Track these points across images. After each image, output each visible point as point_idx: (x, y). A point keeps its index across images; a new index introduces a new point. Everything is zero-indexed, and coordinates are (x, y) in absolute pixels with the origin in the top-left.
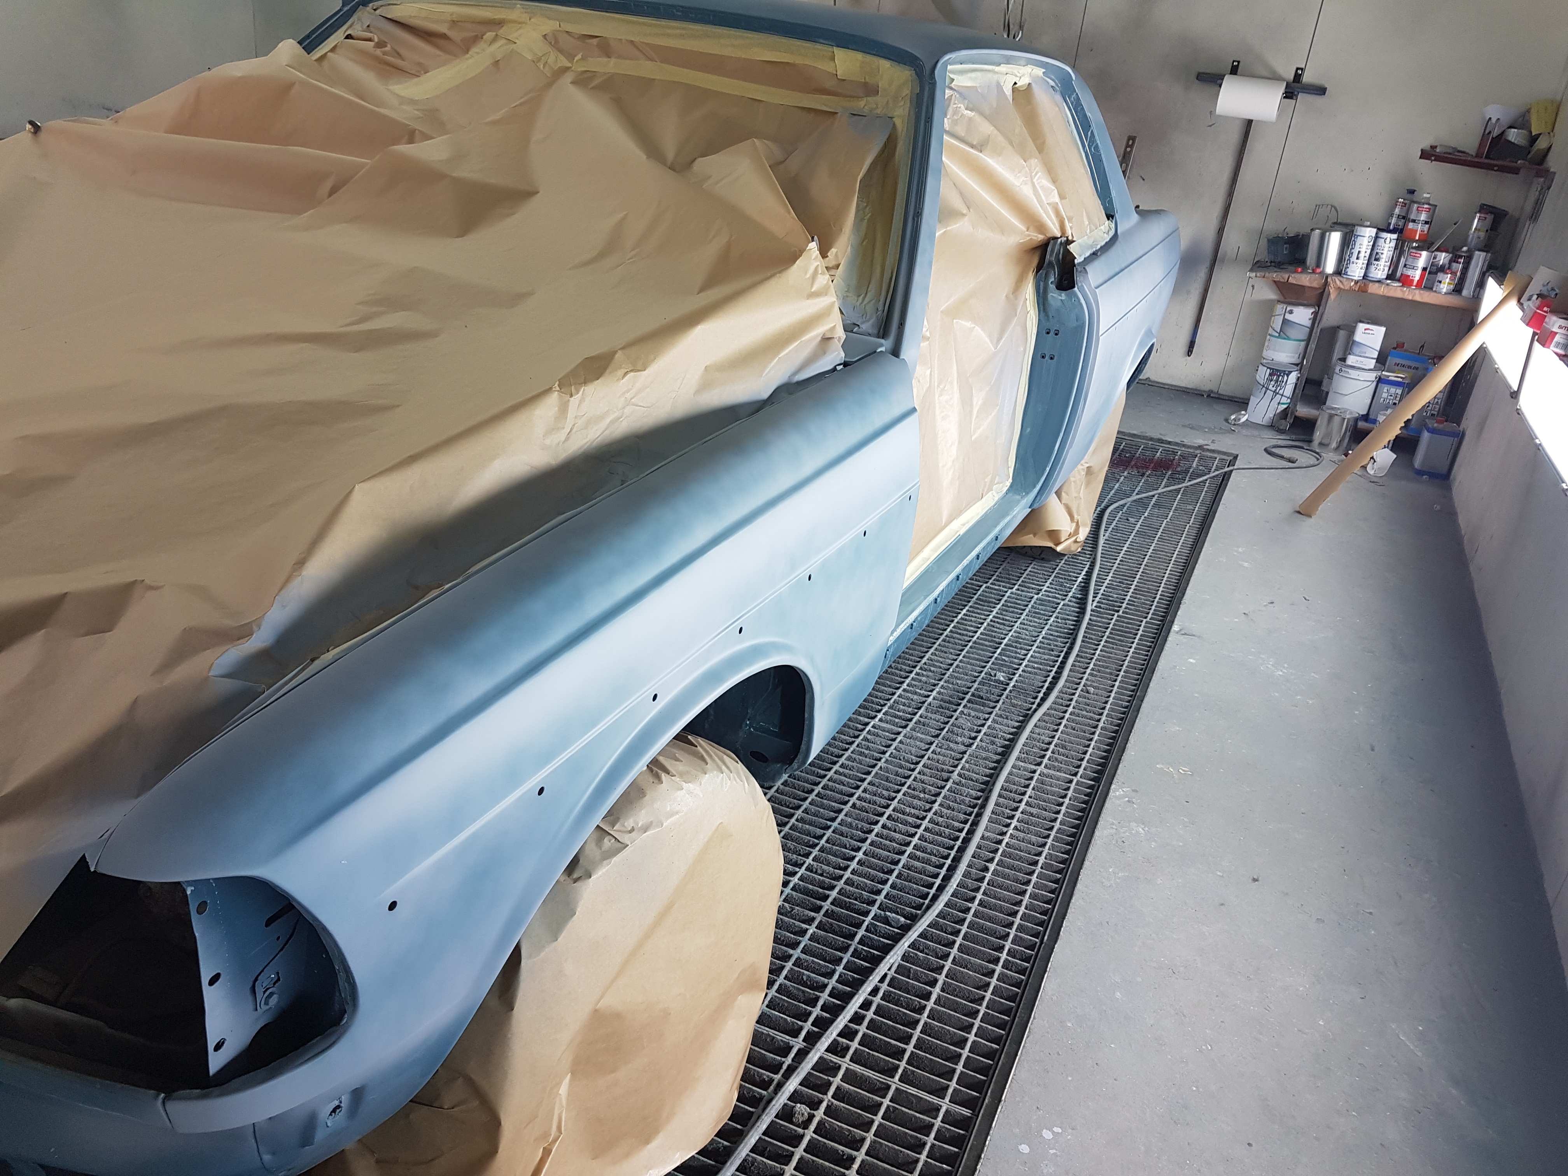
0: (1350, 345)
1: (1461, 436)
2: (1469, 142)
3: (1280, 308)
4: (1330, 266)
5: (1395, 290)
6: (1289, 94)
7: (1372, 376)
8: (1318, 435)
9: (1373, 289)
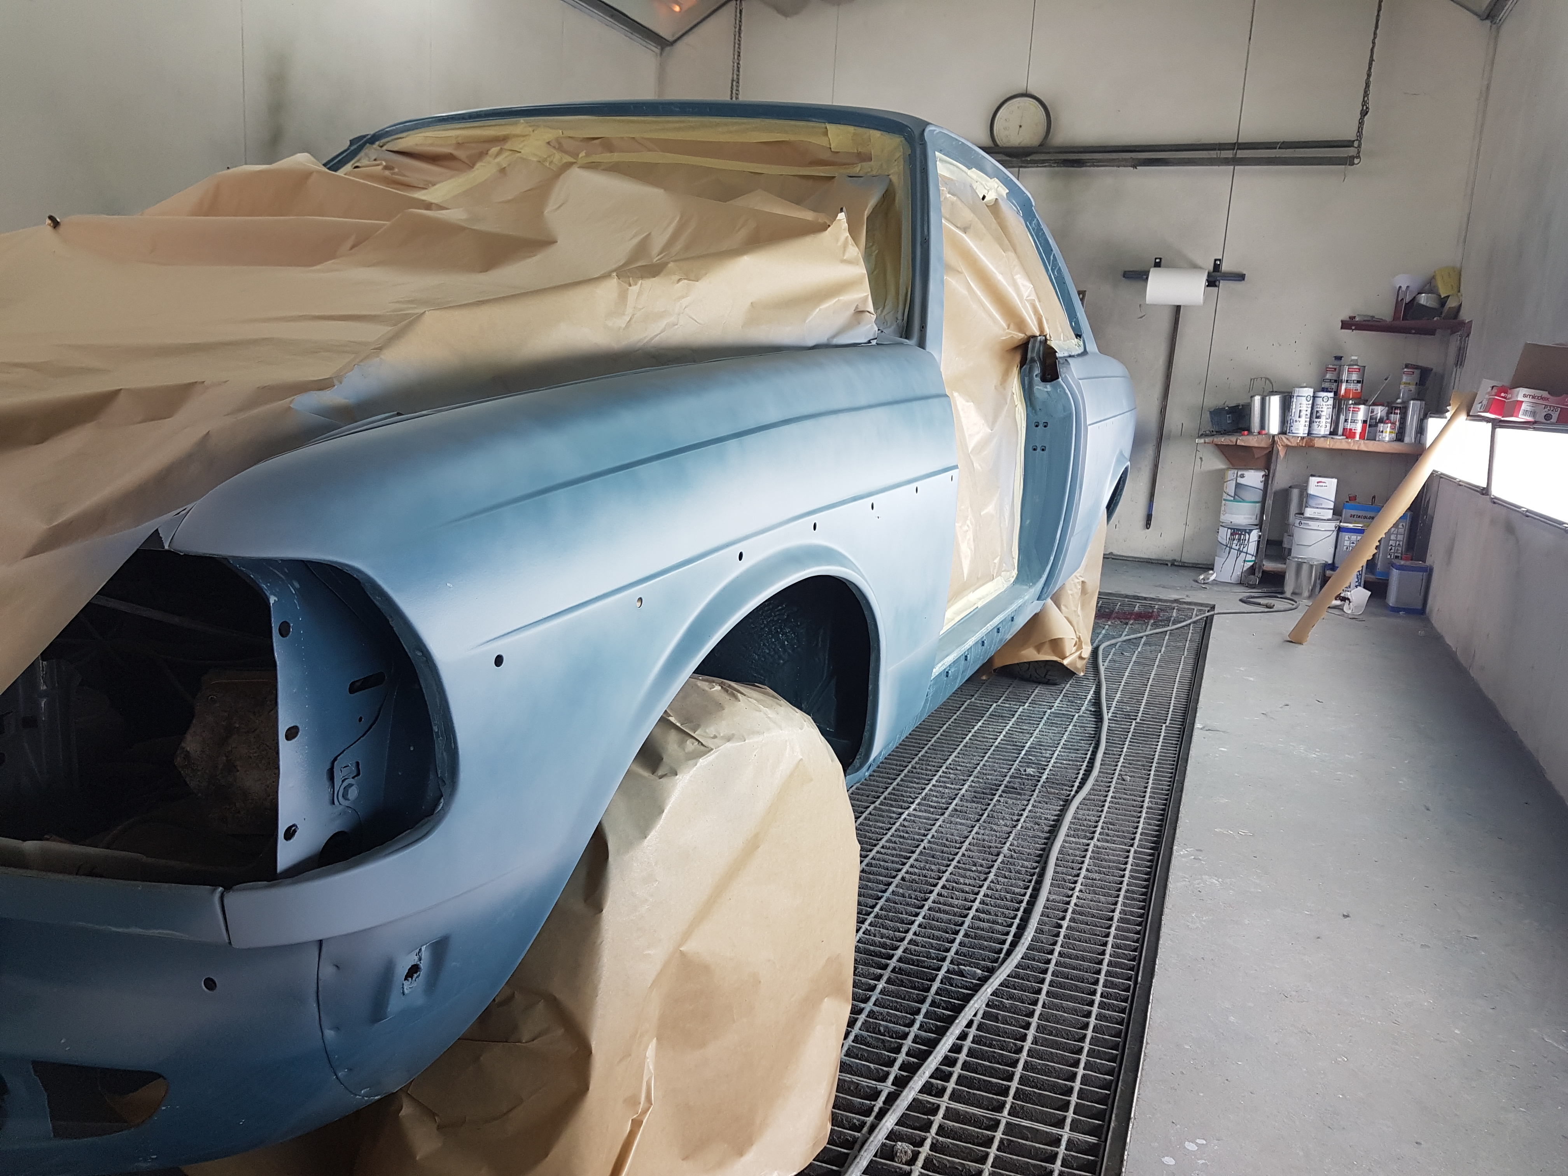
0: (1305, 498)
1: (1429, 571)
2: (1384, 311)
3: (1231, 474)
4: (1274, 427)
5: (1339, 442)
6: (1212, 282)
7: (1332, 526)
8: (1289, 587)
9: (1319, 443)
